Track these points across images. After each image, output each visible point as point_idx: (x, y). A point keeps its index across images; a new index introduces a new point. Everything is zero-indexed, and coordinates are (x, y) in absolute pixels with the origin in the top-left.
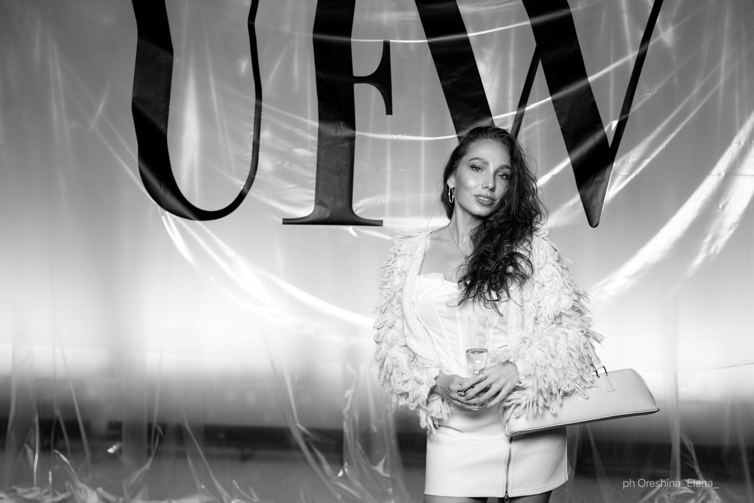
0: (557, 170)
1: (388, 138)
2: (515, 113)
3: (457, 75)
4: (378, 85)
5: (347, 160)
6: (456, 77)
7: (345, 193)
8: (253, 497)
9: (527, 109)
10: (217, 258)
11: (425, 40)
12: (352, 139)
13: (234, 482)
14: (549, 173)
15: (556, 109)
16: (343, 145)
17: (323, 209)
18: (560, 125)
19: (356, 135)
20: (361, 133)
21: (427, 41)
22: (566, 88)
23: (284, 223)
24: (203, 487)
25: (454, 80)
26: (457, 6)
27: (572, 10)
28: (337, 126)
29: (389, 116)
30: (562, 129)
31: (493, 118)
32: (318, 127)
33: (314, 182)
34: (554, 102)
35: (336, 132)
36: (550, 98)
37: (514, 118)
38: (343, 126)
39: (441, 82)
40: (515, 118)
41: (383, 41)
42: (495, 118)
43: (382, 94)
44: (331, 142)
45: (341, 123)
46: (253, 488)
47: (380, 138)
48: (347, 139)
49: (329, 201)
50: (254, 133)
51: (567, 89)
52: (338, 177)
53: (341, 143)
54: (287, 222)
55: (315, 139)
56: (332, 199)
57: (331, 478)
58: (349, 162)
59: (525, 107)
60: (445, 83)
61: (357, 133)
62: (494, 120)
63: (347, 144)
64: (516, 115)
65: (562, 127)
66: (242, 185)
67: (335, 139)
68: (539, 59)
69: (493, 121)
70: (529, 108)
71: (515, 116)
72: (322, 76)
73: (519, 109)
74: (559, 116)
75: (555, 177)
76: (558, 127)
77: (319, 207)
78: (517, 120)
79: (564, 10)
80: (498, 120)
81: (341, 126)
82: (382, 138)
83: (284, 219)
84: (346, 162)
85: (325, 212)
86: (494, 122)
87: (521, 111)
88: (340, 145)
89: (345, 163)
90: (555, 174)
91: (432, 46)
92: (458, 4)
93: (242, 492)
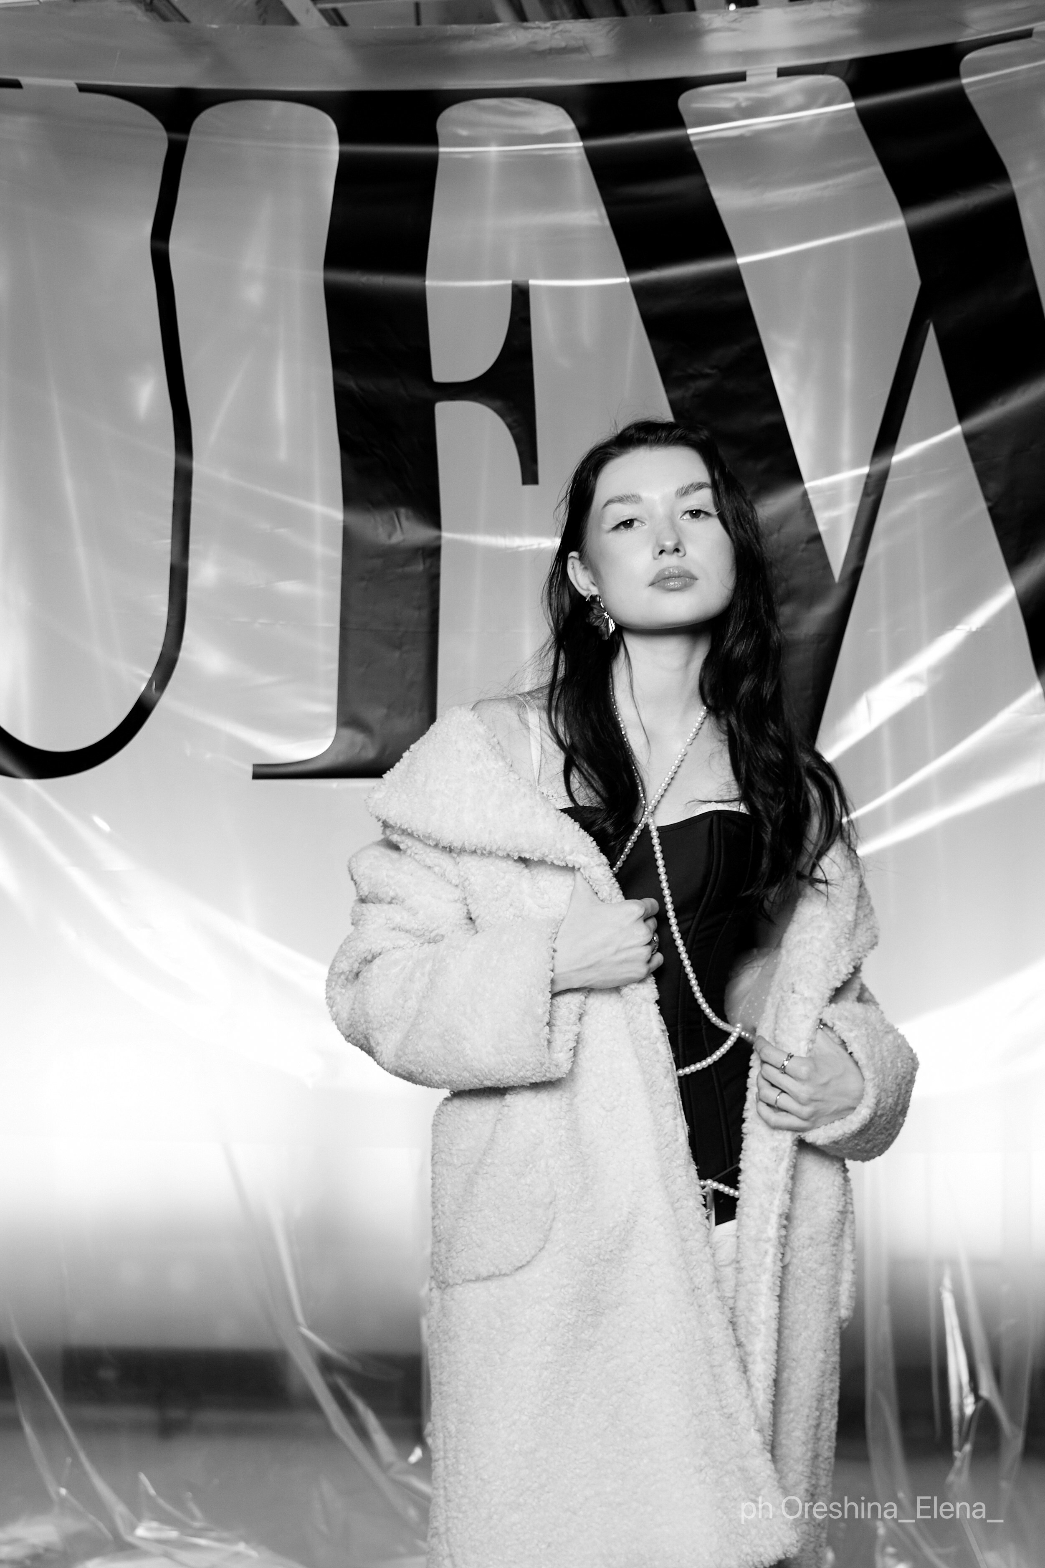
0: (978, 619)
1: (528, 548)
2: (865, 470)
3: (708, 371)
4: (498, 404)
5: (419, 608)
6: (707, 376)
7: (417, 695)
8: (193, 1517)
9: (896, 459)
10: (76, 875)
11: (624, 277)
12: (433, 552)
13: (143, 1477)
14: (959, 627)
15: (975, 457)
16: (408, 569)
17: (360, 738)
18: (987, 498)
19: (443, 542)
20: (458, 536)
21: (627, 280)
22: (1000, 400)
23: (256, 776)
24: (63, 1491)
25: (703, 384)
26: (706, 187)
27: (1017, 185)
28: (392, 519)
29: (529, 488)
30: (990, 510)
31: (808, 485)
32: (341, 524)
33: (334, 666)
34: (969, 438)
35: (390, 536)
36: (957, 429)
37: (862, 486)
38: (407, 518)
39: (667, 391)
40: (866, 484)
41: (510, 282)
42: (811, 487)
43: (510, 428)
44: (378, 562)
45: (402, 511)
46: (190, 1493)
47: (506, 549)
48: (420, 552)
49: (374, 714)
50: (172, 542)
51: (1003, 403)
52: (397, 654)
53: (403, 566)
54: (263, 773)
55: (337, 554)
56: (384, 711)
57: (390, 1465)
58: (425, 614)
59: (892, 455)
60: (678, 394)
61: (447, 535)
62: (809, 492)
63: (419, 567)
64: (869, 476)
65: (990, 504)
66: (141, 678)
67: (388, 554)
68: (928, 322)
69: (805, 494)
70: (902, 455)
71: (864, 481)
72: (351, 384)
73: (876, 460)
74: (983, 476)
75: (974, 638)
76: (982, 506)
77: (348, 733)
78: (870, 490)
79: (994, 185)
80: (819, 490)
81: (403, 519)
82: (512, 549)
83: (254, 765)
84: (416, 614)
85: (363, 747)
86: (811, 497)
87: (880, 465)
88: (400, 570)
89: (417, 616)
90: (974, 629)
91: (641, 292)
92: (709, 180)
93: (161, 1501)
